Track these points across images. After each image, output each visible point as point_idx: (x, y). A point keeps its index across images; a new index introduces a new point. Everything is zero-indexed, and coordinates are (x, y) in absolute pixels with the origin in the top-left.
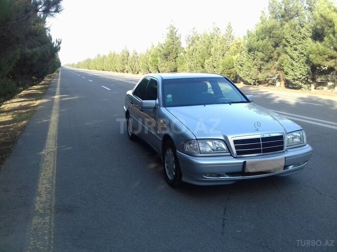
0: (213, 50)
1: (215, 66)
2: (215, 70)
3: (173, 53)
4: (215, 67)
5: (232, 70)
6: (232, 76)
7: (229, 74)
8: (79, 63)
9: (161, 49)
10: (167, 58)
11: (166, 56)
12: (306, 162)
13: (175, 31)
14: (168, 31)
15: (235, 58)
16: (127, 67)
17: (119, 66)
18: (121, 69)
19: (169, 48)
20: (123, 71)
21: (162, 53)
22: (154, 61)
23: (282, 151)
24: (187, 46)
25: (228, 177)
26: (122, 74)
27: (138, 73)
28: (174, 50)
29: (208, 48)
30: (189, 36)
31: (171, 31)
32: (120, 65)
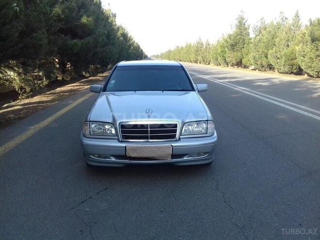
0: (277, 40)
1: (279, 56)
2: (278, 61)
3: (240, 44)
4: (278, 58)
5: (295, 61)
6: (294, 67)
7: (291, 65)
8: (162, 54)
9: (228, 40)
10: (234, 48)
11: (233, 46)
12: (207, 153)
13: (244, 21)
14: (237, 22)
15: (297, 48)
16: (200, 58)
17: (192, 56)
18: (195, 59)
19: (236, 38)
20: (196, 62)
21: (229, 44)
22: (222, 52)
23: (175, 139)
24: (254, 36)
25: (114, 160)
26: (196, 64)
27: (209, 64)
28: (241, 41)
29: (273, 38)
30: (257, 26)
31: (240, 22)
32: (194, 56)
